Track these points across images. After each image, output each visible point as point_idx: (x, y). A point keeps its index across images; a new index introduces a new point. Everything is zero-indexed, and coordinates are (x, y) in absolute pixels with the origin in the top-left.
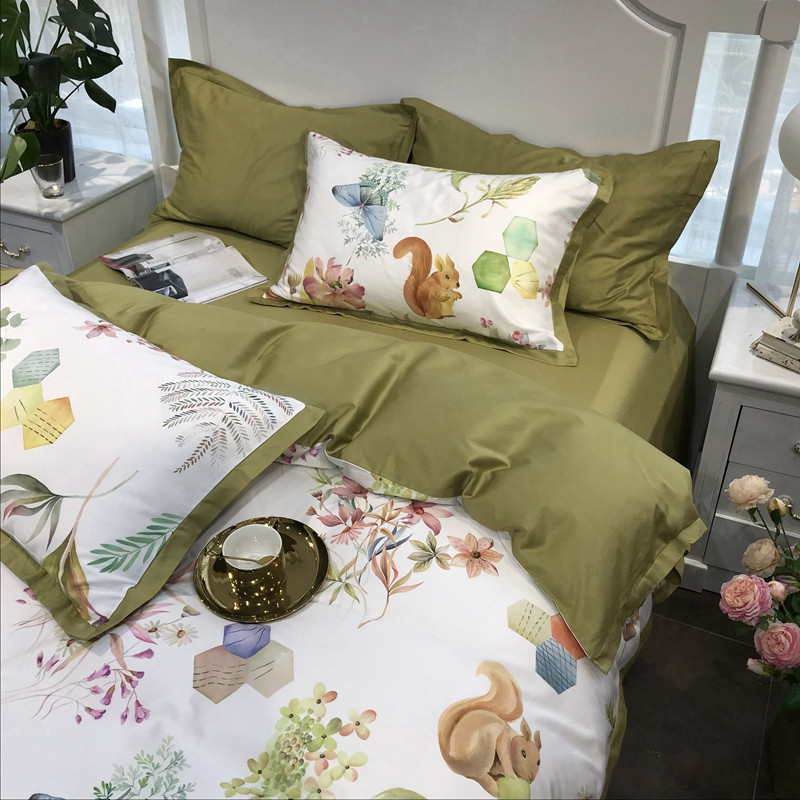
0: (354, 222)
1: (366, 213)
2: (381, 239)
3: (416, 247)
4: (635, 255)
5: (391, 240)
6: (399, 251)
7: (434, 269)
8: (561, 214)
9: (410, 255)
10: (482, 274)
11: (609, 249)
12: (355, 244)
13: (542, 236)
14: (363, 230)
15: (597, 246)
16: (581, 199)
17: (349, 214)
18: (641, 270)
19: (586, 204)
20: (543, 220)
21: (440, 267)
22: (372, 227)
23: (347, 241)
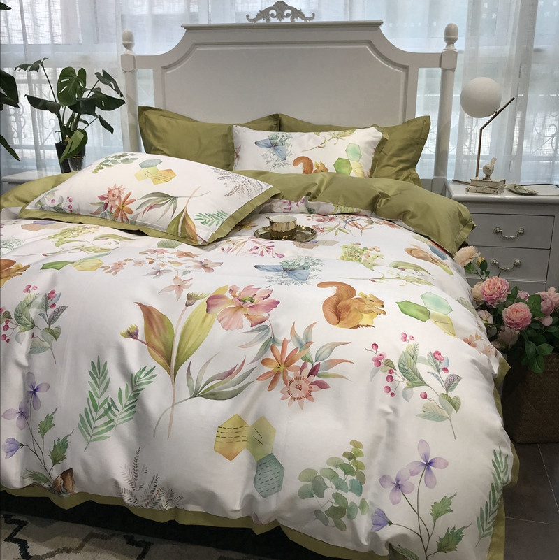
0: (270, 154)
1: (275, 150)
2: (285, 159)
3: (304, 160)
4: (402, 166)
5: (291, 159)
6: (296, 162)
7: (315, 169)
8: (369, 143)
9: (302, 164)
10: (339, 168)
11: (391, 162)
12: (272, 163)
13: (362, 152)
14: (276, 157)
15: (385, 162)
16: (376, 137)
17: (266, 151)
18: (405, 174)
19: (379, 140)
20: (362, 146)
21: (318, 167)
22: (280, 155)
23: (268, 163)
